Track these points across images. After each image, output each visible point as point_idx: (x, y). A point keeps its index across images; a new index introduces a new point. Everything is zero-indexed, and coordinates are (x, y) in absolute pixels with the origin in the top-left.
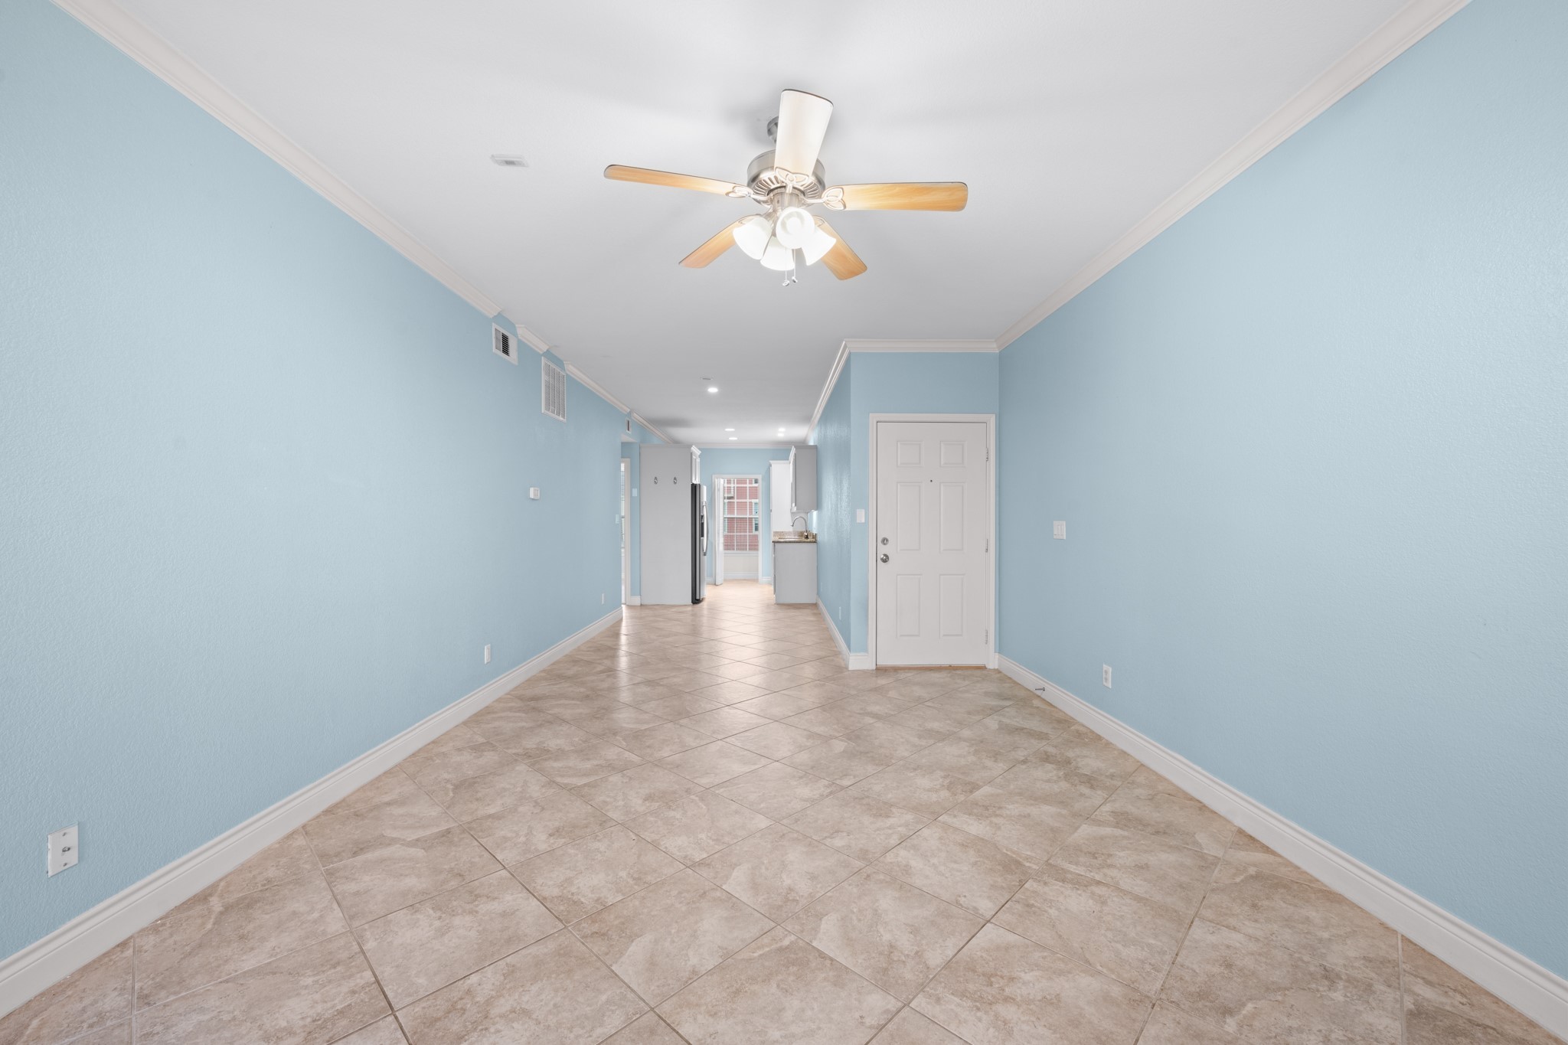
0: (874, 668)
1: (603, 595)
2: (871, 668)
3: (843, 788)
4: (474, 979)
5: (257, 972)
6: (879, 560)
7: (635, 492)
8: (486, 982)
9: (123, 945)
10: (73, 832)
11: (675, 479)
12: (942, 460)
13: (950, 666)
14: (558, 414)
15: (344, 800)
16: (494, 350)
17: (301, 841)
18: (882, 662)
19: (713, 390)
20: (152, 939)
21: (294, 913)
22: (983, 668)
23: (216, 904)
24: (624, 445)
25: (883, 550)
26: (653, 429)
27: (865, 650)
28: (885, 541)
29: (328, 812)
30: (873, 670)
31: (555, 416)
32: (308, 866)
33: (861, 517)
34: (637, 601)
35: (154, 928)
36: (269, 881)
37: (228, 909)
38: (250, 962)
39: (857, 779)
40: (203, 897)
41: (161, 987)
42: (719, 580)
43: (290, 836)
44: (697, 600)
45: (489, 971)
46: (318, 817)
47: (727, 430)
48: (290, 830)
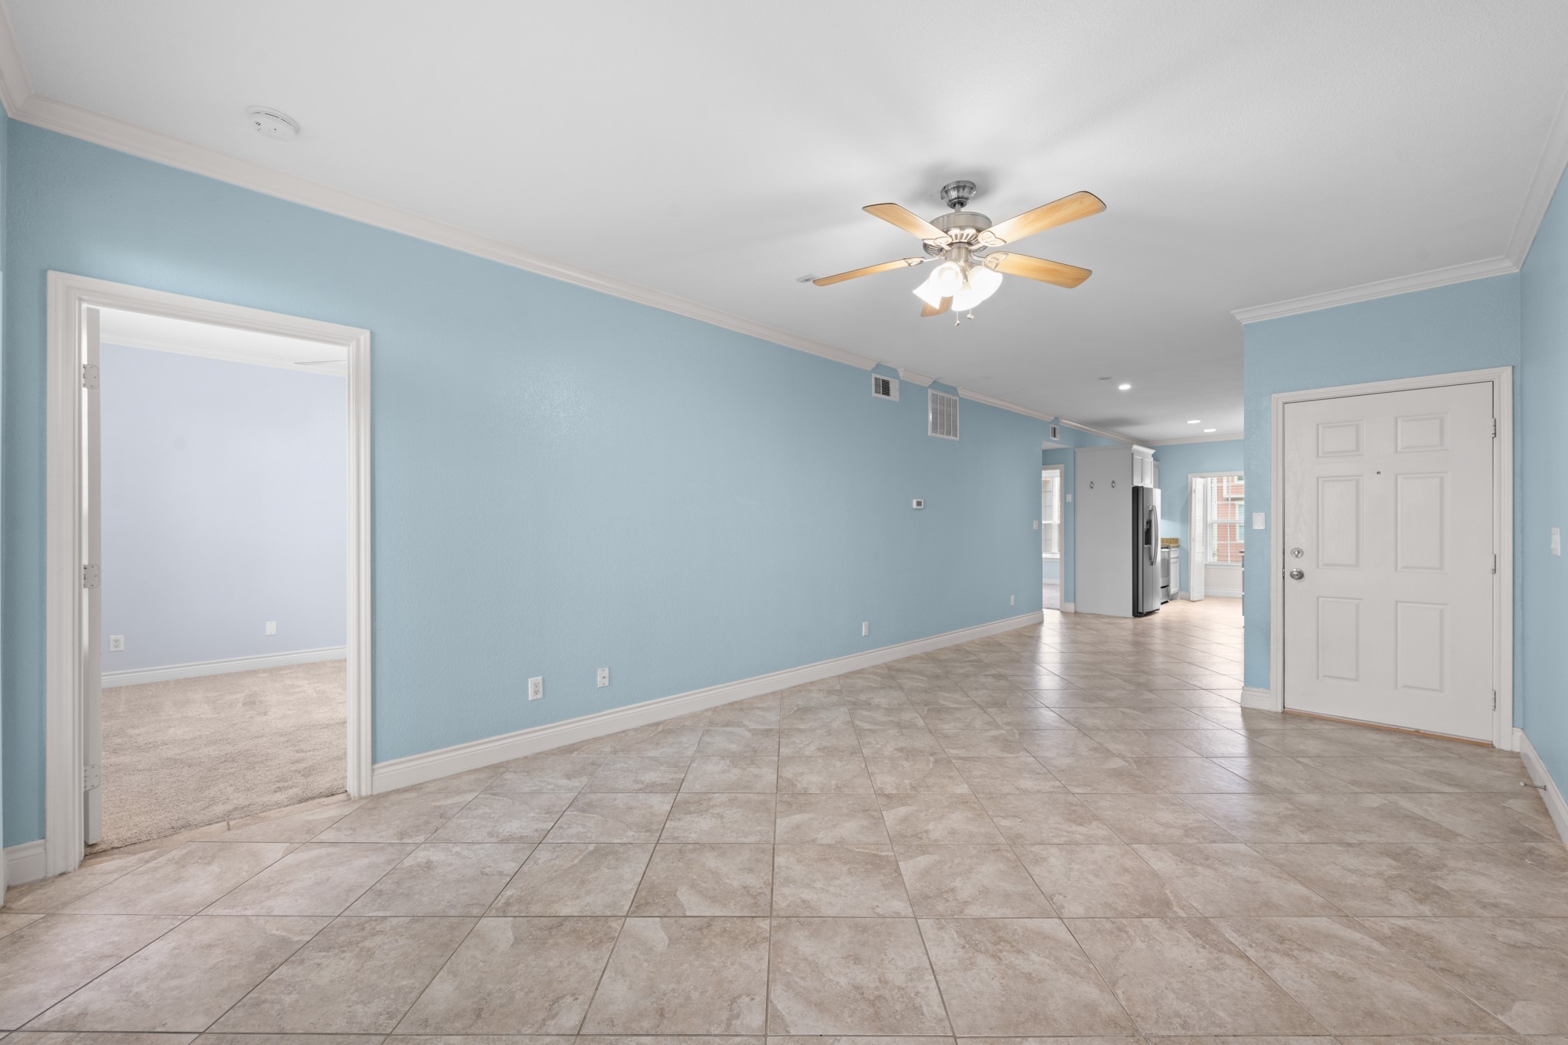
0: (1280, 709)
1: (1013, 597)
2: (1274, 709)
3: (1069, 792)
4: (717, 795)
5: (651, 758)
6: (1287, 576)
7: (1069, 498)
8: (719, 798)
9: (624, 731)
10: (607, 670)
11: (1113, 482)
12: (1399, 442)
13: (1417, 731)
14: (948, 434)
15: (742, 701)
16: (874, 394)
17: (709, 714)
18: (1292, 705)
19: (1125, 387)
20: (633, 733)
21: (681, 742)
22: (1489, 746)
23: (660, 728)
24: (1045, 452)
25: (1294, 565)
26: (1098, 431)
27: (1267, 686)
28: (1299, 553)
29: (731, 704)
30: (1276, 713)
31: (945, 437)
32: (702, 725)
33: (1259, 523)
34: (1071, 608)
35: (636, 730)
36: (684, 726)
37: (663, 731)
38: (653, 753)
39: (1094, 791)
40: (657, 724)
41: (622, 750)
42: (1194, 595)
43: (707, 710)
44: (1140, 613)
45: (725, 795)
46: (725, 705)
47: (1189, 422)
48: (708, 707)
